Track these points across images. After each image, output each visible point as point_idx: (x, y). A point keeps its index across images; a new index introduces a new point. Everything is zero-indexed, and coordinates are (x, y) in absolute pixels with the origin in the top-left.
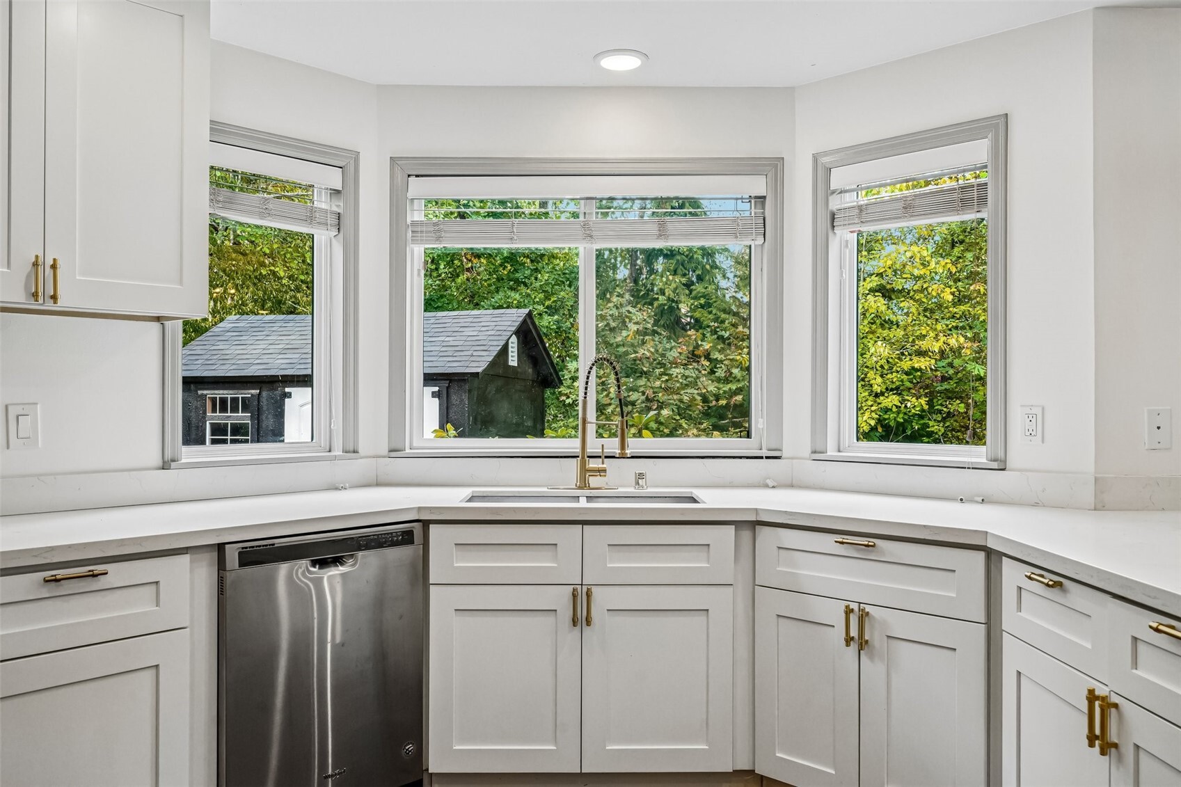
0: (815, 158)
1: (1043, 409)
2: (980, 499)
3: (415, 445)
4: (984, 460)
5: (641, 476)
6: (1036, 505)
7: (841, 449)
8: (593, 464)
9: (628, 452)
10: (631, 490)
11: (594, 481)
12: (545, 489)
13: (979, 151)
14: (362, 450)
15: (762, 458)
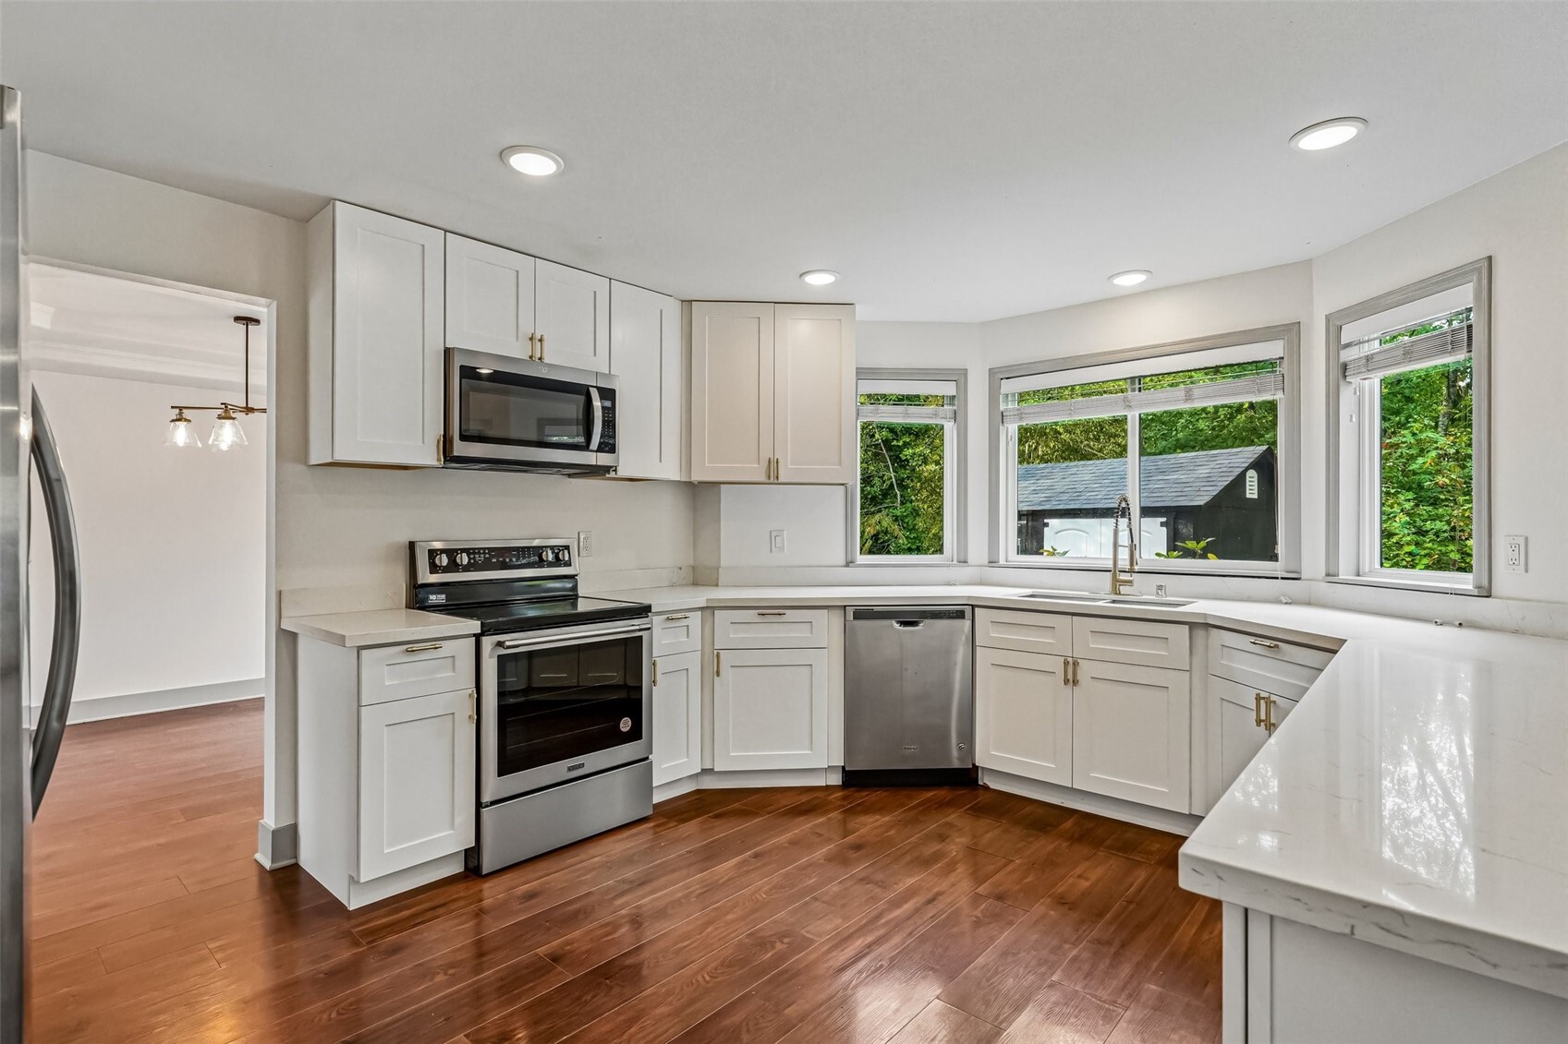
0: (1328, 318)
1: (1527, 539)
2: (1457, 623)
3: (1010, 559)
4: (1471, 587)
5: (1160, 587)
6: (1516, 632)
7: (1361, 573)
8: (1123, 577)
9: (1136, 568)
10: (1152, 598)
11: (1123, 589)
12: (1087, 593)
13: (1464, 296)
14: (971, 560)
15: (1277, 578)
